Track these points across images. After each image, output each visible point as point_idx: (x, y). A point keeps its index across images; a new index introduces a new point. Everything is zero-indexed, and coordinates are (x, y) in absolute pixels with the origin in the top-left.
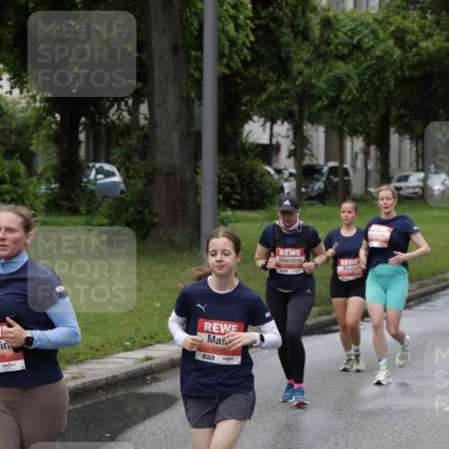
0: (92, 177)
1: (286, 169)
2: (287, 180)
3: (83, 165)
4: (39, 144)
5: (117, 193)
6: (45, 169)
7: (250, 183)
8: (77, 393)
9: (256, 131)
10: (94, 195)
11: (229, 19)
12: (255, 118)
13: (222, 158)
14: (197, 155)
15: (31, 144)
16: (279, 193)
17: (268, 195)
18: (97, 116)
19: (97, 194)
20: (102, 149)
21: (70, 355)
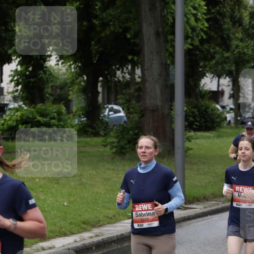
0: (106, 113)
1: (228, 106)
2: (228, 112)
3: (101, 106)
4: (73, 94)
5: (122, 123)
6: (77, 110)
7: (205, 115)
8: (99, 245)
9: (209, 83)
11: (191, 15)
12: (207, 75)
13: (187, 100)
14: (172, 99)
15: (69, 95)
16: (223, 121)
17: (217, 122)
18: (109, 76)
19: (109, 124)
20: (112, 97)
21: (94, 222)
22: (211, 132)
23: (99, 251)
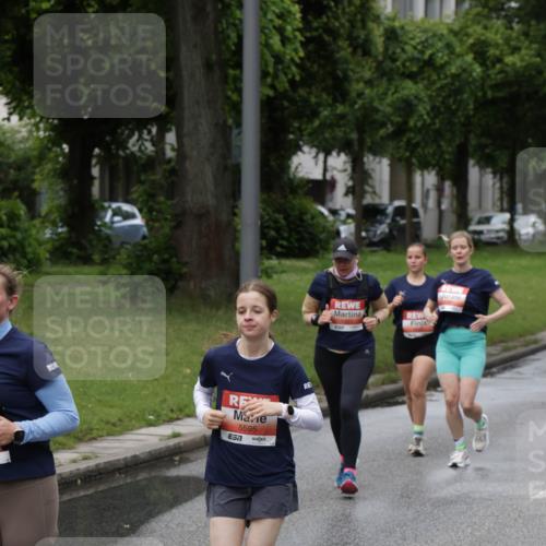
0: (107, 219)
1: (342, 209)
2: (344, 223)
3: (97, 205)
4: (43, 180)
5: (139, 239)
6: (50, 210)
7: (299, 226)
8: (90, 476)
9: (306, 164)
10: (110, 241)
11: (274, 31)
12: (306, 149)
13: (265, 196)
14: (235, 193)
15: (33, 181)
16: (334, 239)
17: (320, 240)
18: (113, 147)
19: (114, 240)
21: (81, 431)
22: (311, 259)
23: (90, 487)
